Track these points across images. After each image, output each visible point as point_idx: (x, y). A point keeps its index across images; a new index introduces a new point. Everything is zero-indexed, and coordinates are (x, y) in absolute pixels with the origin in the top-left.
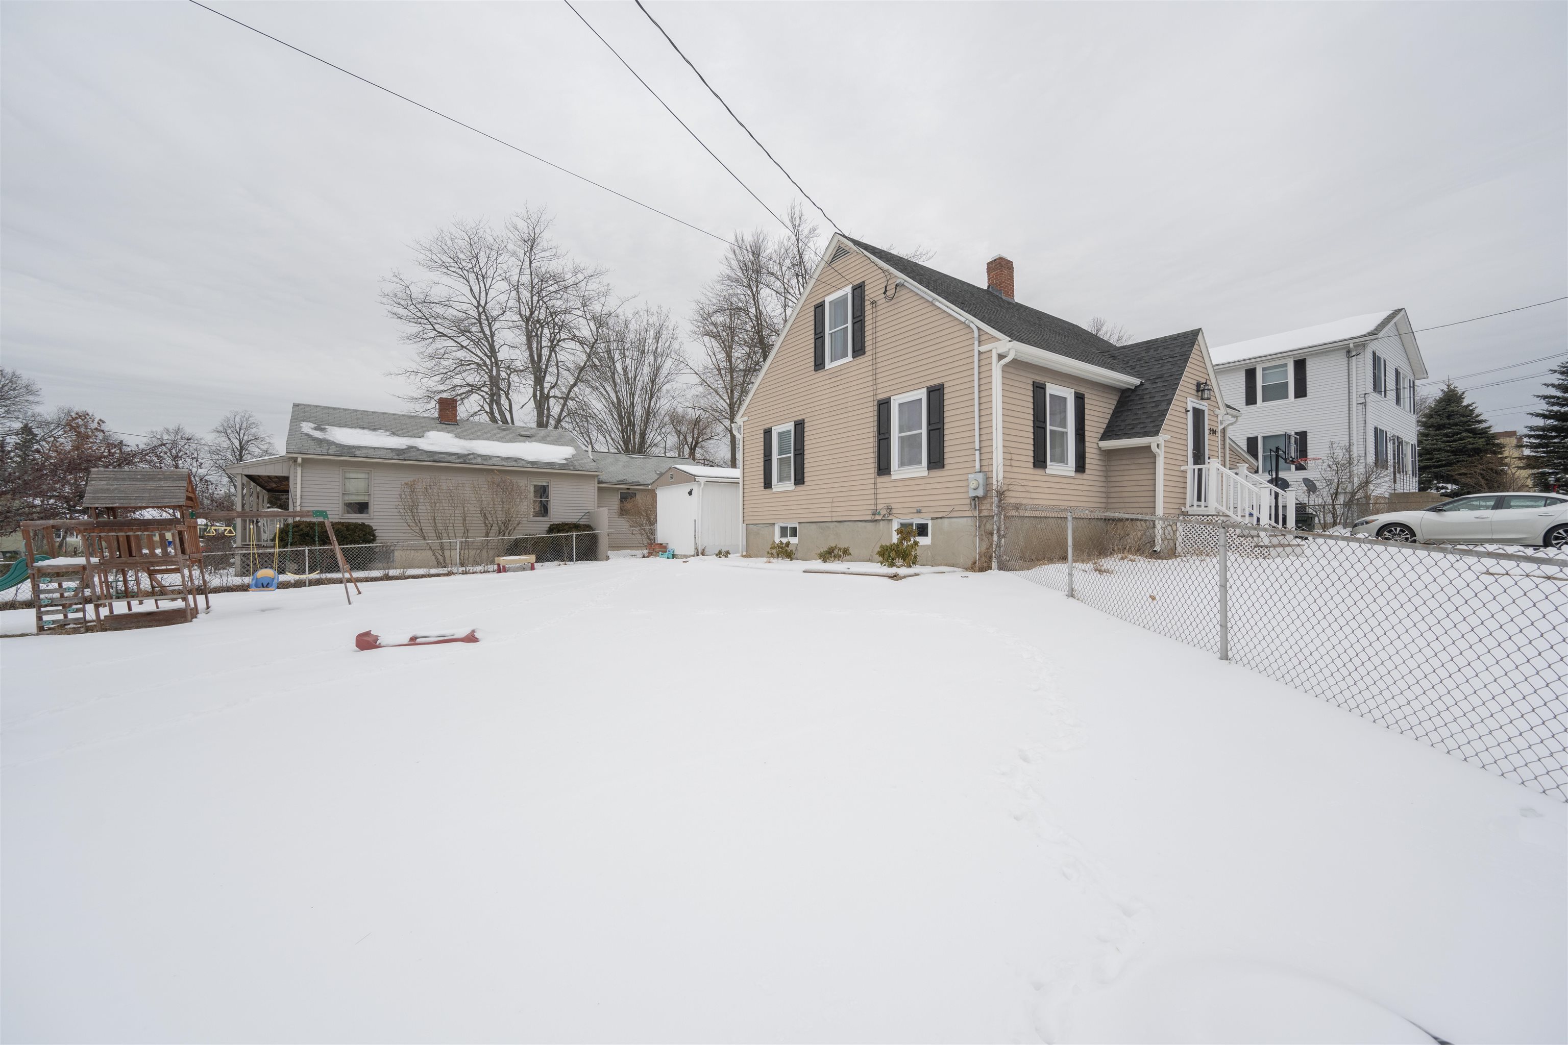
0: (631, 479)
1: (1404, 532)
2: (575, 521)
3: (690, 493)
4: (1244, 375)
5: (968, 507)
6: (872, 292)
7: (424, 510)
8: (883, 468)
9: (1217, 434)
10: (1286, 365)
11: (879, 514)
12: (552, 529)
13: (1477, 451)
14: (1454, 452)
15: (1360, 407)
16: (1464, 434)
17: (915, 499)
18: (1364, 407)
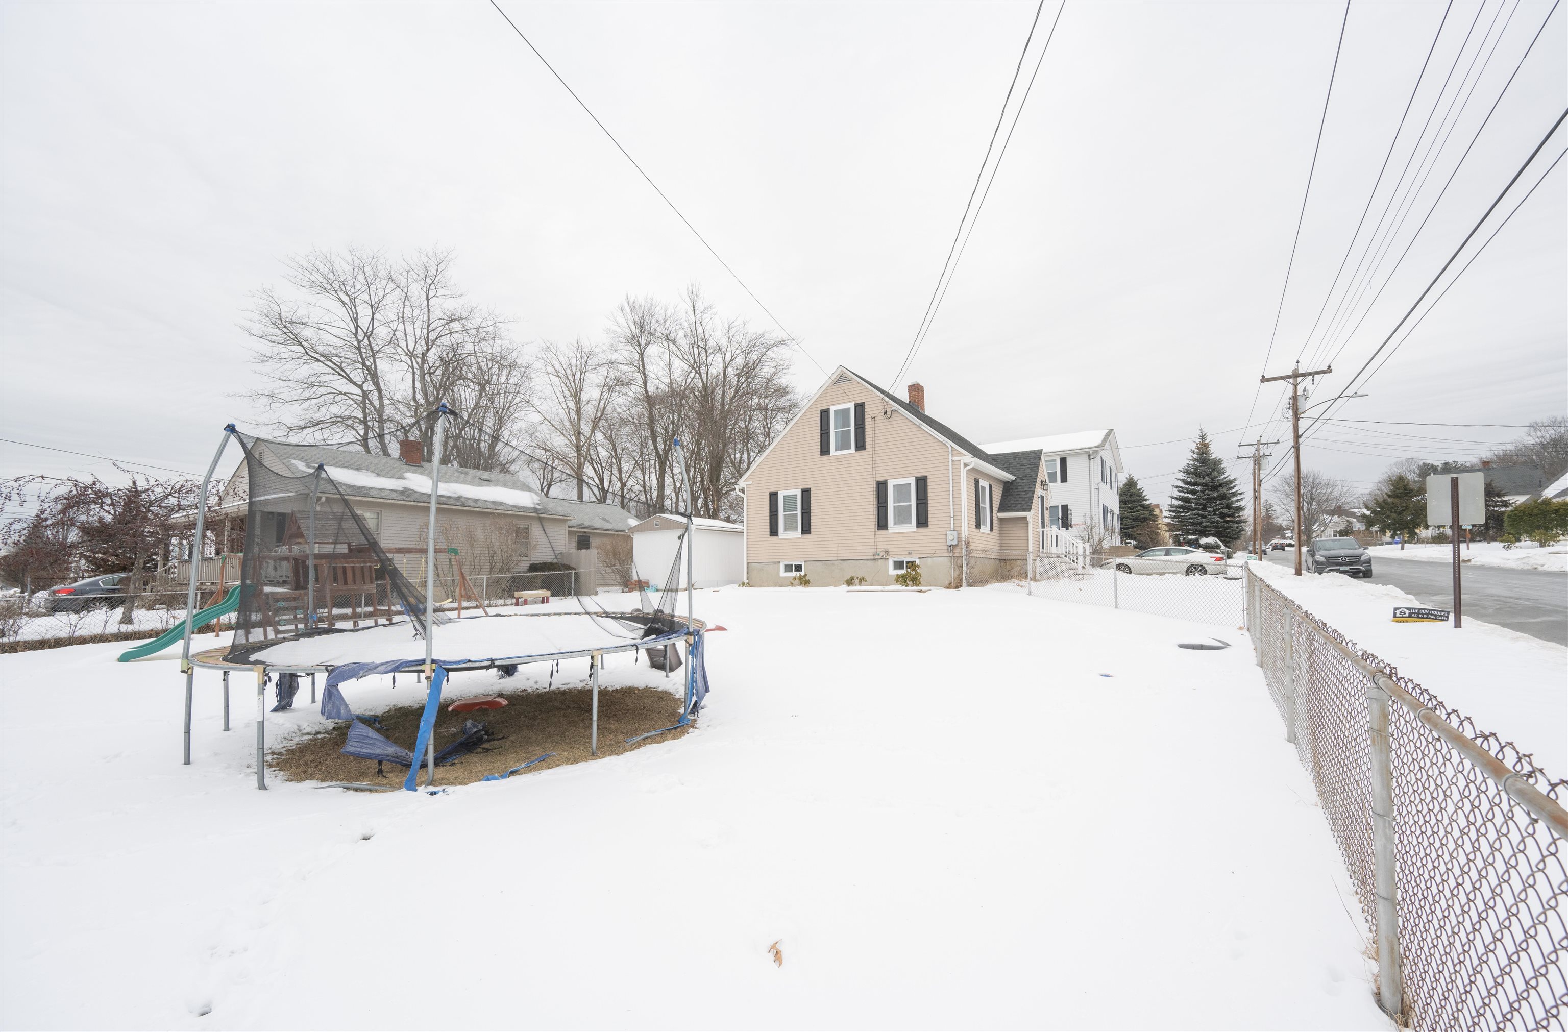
0: (587, 524)
2: (550, 560)
3: (680, 538)
5: (946, 551)
6: (869, 412)
8: (882, 524)
10: (1055, 460)
11: (879, 555)
12: (533, 568)
13: (1145, 519)
14: (1135, 519)
15: (1096, 491)
16: (1139, 508)
17: (907, 546)
18: (1098, 492)
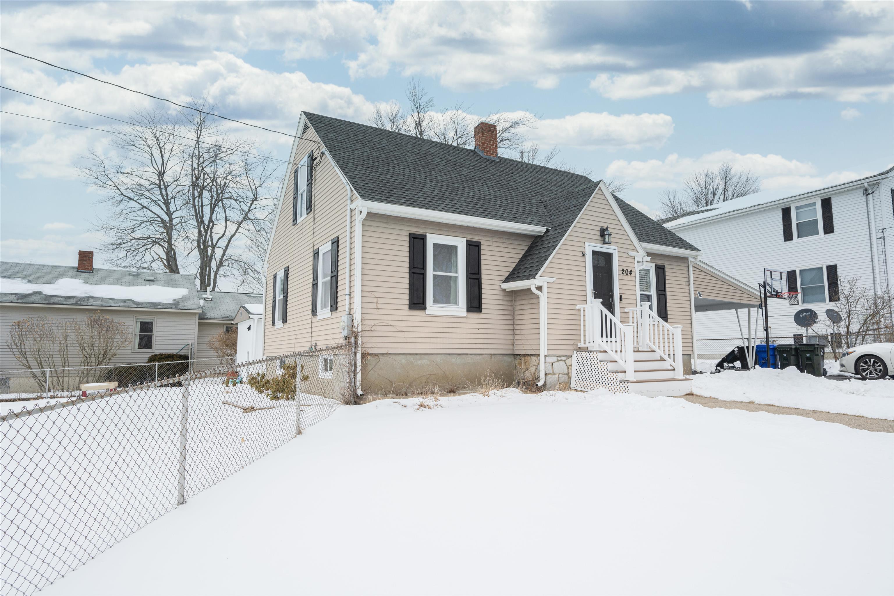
1: (877, 363)
2: (175, 352)
3: (249, 329)
4: (781, 214)
7: (29, 345)
9: (633, 274)
10: (814, 204)
11: (312, 350)
12: (153, 359)
15: (880, 241)
18: (883, 241)
